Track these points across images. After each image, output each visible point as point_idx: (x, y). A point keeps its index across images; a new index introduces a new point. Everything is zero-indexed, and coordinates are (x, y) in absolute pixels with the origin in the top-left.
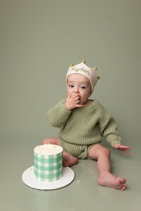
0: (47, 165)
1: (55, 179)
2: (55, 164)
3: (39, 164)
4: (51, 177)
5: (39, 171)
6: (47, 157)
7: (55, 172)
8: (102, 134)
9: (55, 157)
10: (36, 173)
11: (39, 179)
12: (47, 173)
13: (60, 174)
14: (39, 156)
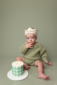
0: (17, 71)
1: (20, 76)
2: (20, 70)
3: (14, 70)
4: (19, 75)
5: (14, 73)
6: (17, 68)
7: (20, 73)
8: (41, 56)
9: (20, 67)
10: (13, 74)
11: (14, 76)
12: (17, 73)
13: (22, 74)
14: (14, 67)
